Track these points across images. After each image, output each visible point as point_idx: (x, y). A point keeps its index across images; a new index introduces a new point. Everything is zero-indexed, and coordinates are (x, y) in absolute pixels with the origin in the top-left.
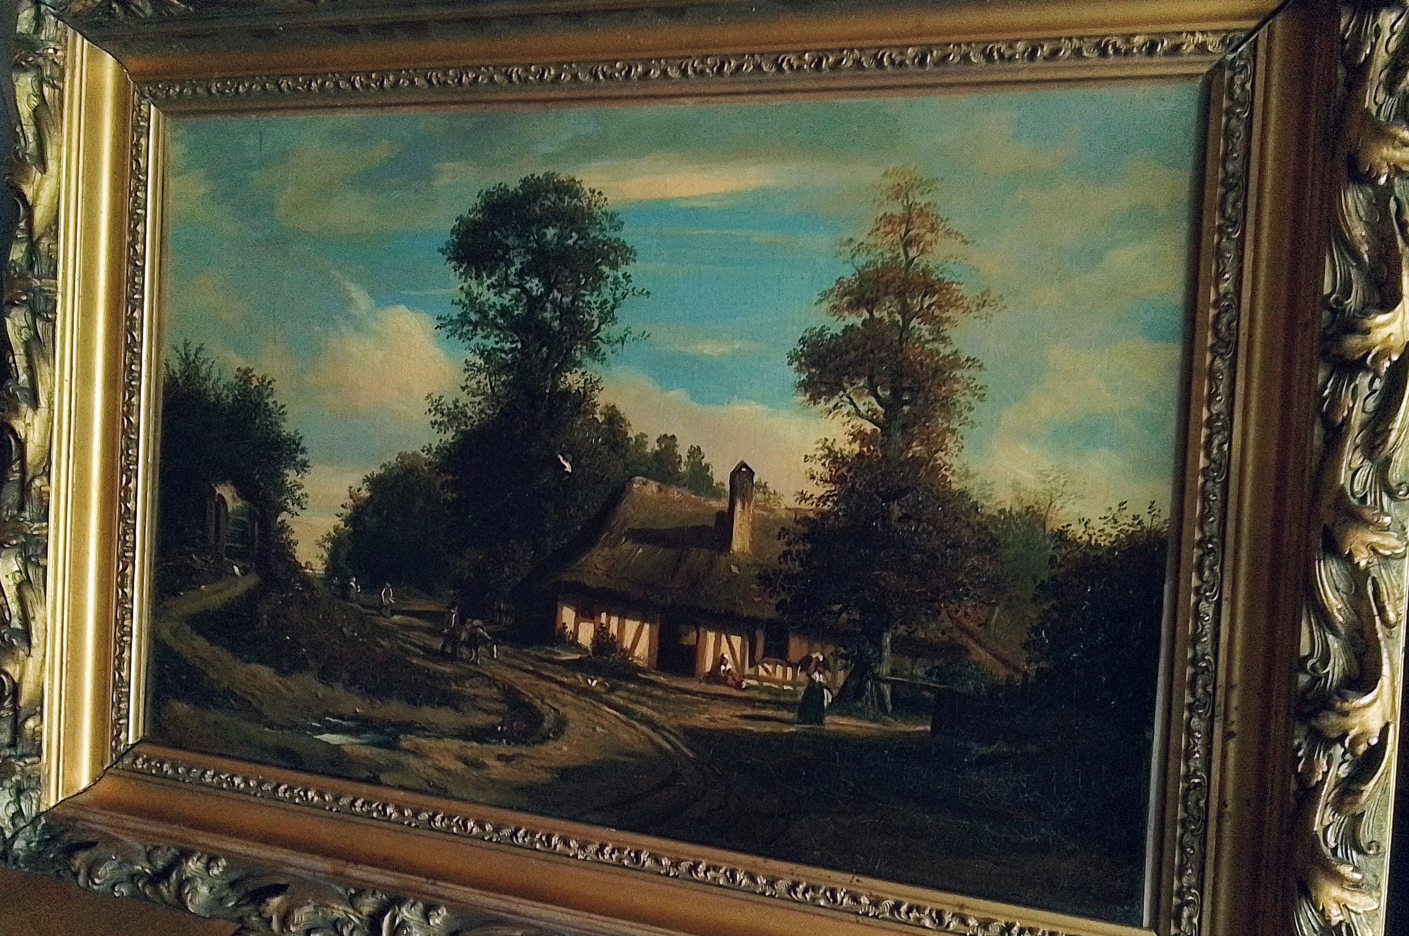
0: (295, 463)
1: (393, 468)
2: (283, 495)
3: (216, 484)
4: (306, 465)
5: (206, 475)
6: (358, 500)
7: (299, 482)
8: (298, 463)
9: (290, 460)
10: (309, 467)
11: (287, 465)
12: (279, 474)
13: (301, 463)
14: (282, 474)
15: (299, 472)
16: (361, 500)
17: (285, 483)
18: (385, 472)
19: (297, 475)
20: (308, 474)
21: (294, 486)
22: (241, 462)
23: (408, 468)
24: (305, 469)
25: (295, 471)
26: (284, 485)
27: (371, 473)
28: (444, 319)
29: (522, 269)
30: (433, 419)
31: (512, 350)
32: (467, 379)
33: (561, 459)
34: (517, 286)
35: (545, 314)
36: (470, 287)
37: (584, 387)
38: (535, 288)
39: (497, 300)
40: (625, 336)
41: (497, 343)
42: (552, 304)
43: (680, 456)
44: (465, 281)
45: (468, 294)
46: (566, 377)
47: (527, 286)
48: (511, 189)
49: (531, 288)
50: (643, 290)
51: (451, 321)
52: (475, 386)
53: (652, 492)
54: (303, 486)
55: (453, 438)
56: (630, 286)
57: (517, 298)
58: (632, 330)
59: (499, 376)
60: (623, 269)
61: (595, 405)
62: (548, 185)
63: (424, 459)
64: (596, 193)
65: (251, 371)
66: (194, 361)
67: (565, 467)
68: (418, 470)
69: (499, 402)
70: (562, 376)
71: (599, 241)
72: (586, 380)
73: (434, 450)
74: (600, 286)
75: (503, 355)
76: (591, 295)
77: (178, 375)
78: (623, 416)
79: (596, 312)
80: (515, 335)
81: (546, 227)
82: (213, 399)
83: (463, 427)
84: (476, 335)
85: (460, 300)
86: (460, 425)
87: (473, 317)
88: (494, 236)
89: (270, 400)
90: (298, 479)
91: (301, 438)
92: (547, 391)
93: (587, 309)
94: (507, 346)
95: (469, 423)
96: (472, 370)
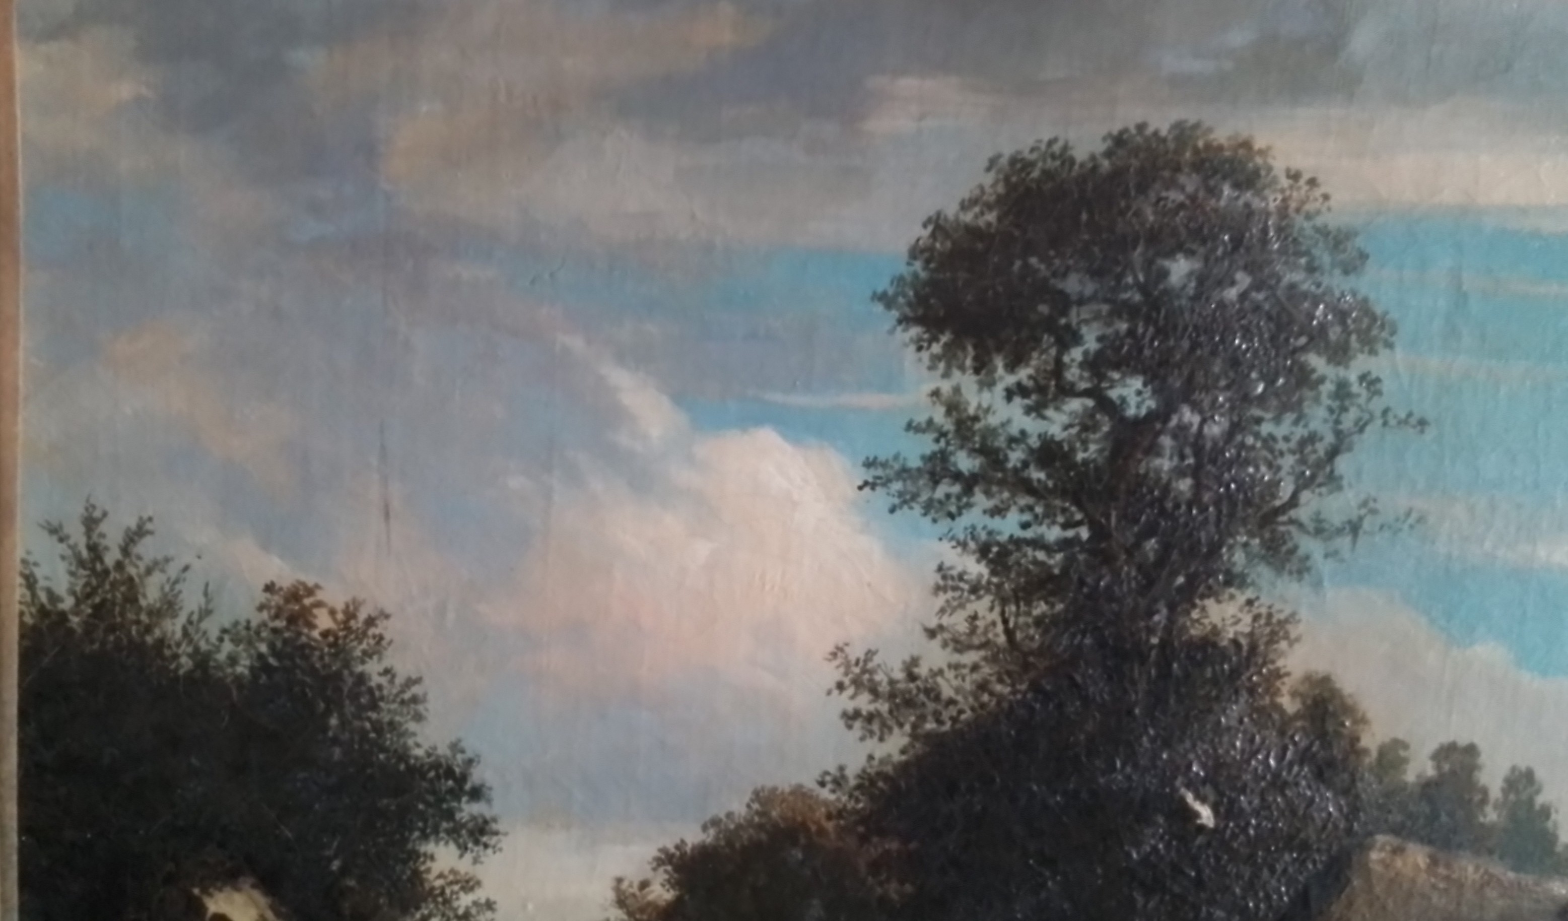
0: (451, 825)
1: (739, 827)
2: (418, 908)
3: (205, 891)
4: (487, 828)
5: (170, 867)
6: (642, 910)
7: (466, 874)
8: (463, 826)
9: (437, 819)
10: (496, 833)
11: (428, 831)
12: (405, 856)
13: (471, 825)
14: (415, 855)
15: (466, 849)
16: (649, 910)
17: (425, 876)
18: (717, 838)
19: (461, 856)
20: (494, 852)
21: (451, 883)
22: (283, 827)
23: (782, 825)
24: (485, 839)
25: (452, 847)
26: (422, 882)
27: (678, 841)
28: (884, 465)
29: (1099, 353)
30: (850, 706)
31: (1065, 544)
32: (942, 611)
33: (1190, 797)
34: (1086, 393)
35: (1157, 462)
36: (957, 390)
37: (1251, 635)
38: (1133, 400)
39: (1033, 426)
40: (1361, 519)
41: (1025, 526)
42: (1175, 437)
43: (1485, 792)
44: (946, 375)
45: (953, 407)
46: (1203, 609)
47: (1114, 394)
48: (1080, 154)
49: (1123, 400)
50: (1410, 415)
51: (904, 473)
52: (963, 627)
53: (1417, 866)
54: (478, 883)
55: (903, 752)
56: (1377, 405)
57: (1087, 425)
58: (1378, 506)
59: (1029, 603)
60: (1361, 363)
61: (1277, 675)
62: (1179, 151)
63: (826, 803)
64: (1302, 182)
65: (310, 592)
66: (119, 566)
67: (1197, 815)
68: (807, 830)
69: (1026, 667)
70: (1194, 606)
71: (1305, 295)
72: (1256, 618)
73: (853, 782)
74: (1300, 402)
75: (1041, 555)
76: (1277, 420)
77: (68, 603)
78: (1349, 701)
79: (1288, 462)
80: (1073, 509)
81: (1170, 254)
82: (186, 663)
83: (930, 726)
84: (969, 505)
85: (930, 422)
86: (922, 718)
87: (965, 462)
88: (1026, 265)
89: (372, 668)
90: (464, 865)
91: (470, 762)
92: (1155, 640)
93: (1265, 453)
94: (1053, 534)
95: (945, 715)
96: (955, 589)
